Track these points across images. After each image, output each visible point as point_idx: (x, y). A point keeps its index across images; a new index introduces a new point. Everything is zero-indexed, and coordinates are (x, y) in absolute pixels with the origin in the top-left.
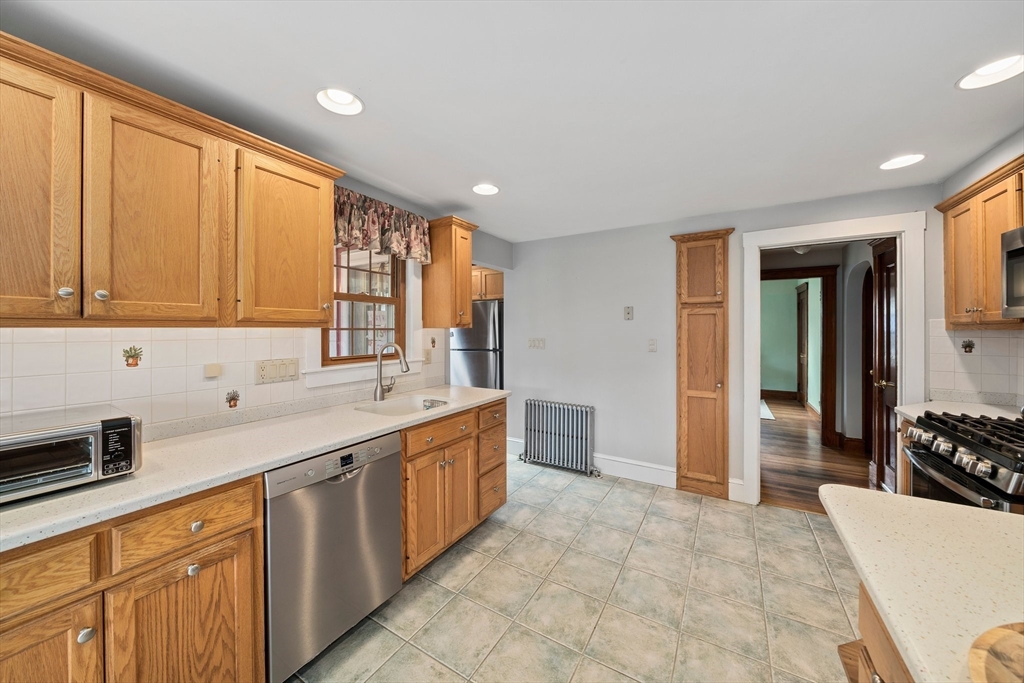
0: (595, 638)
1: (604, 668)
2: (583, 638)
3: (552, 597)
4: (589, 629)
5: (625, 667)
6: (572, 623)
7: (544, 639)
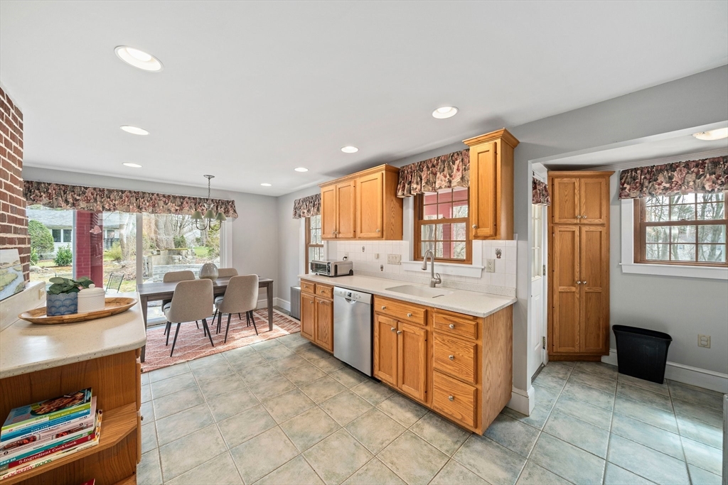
0: (306, 466)
1: (286, 461)
2: (311, 459)
3: (354, 454)
4: (315, 466)
5: (278, 472)
6: (325, 457)
7: (322, 438)
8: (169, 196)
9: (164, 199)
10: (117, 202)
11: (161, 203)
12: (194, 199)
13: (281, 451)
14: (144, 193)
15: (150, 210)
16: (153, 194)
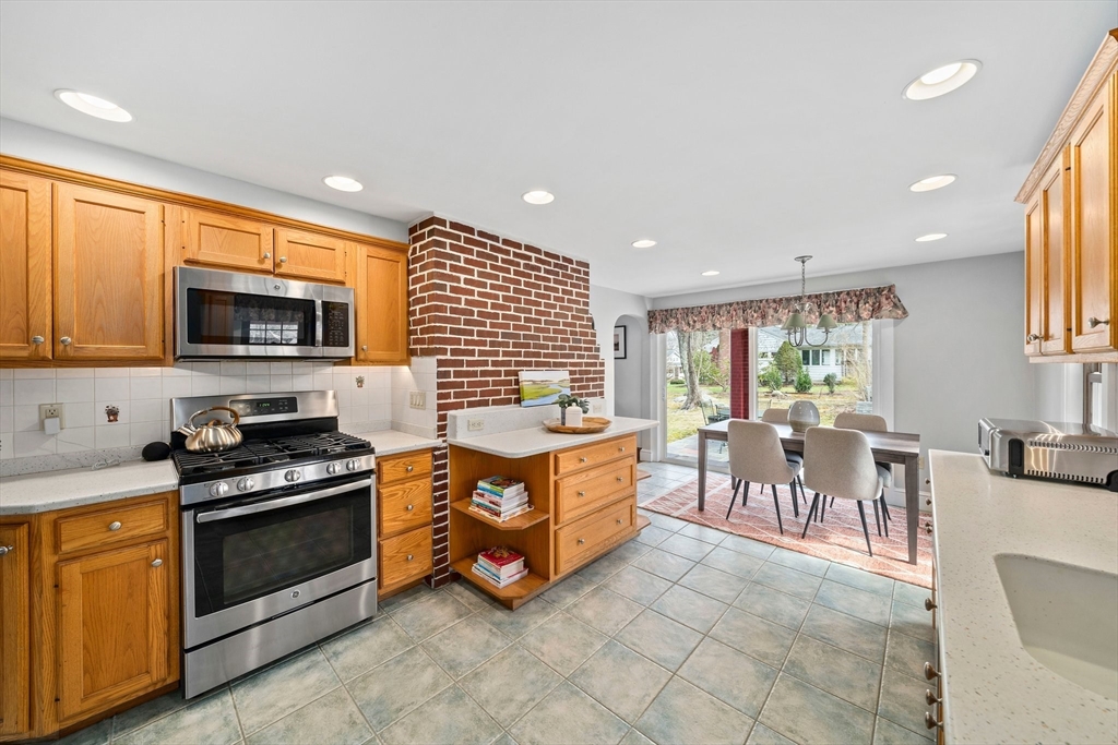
8: (781, 299)
9: (774, 305)
10: (724, 318)
11: (771, 311)
12: (816, 296)
13: (627, 696)
14: (752, 302)
15: (759, 323)
16: (761, 301)
